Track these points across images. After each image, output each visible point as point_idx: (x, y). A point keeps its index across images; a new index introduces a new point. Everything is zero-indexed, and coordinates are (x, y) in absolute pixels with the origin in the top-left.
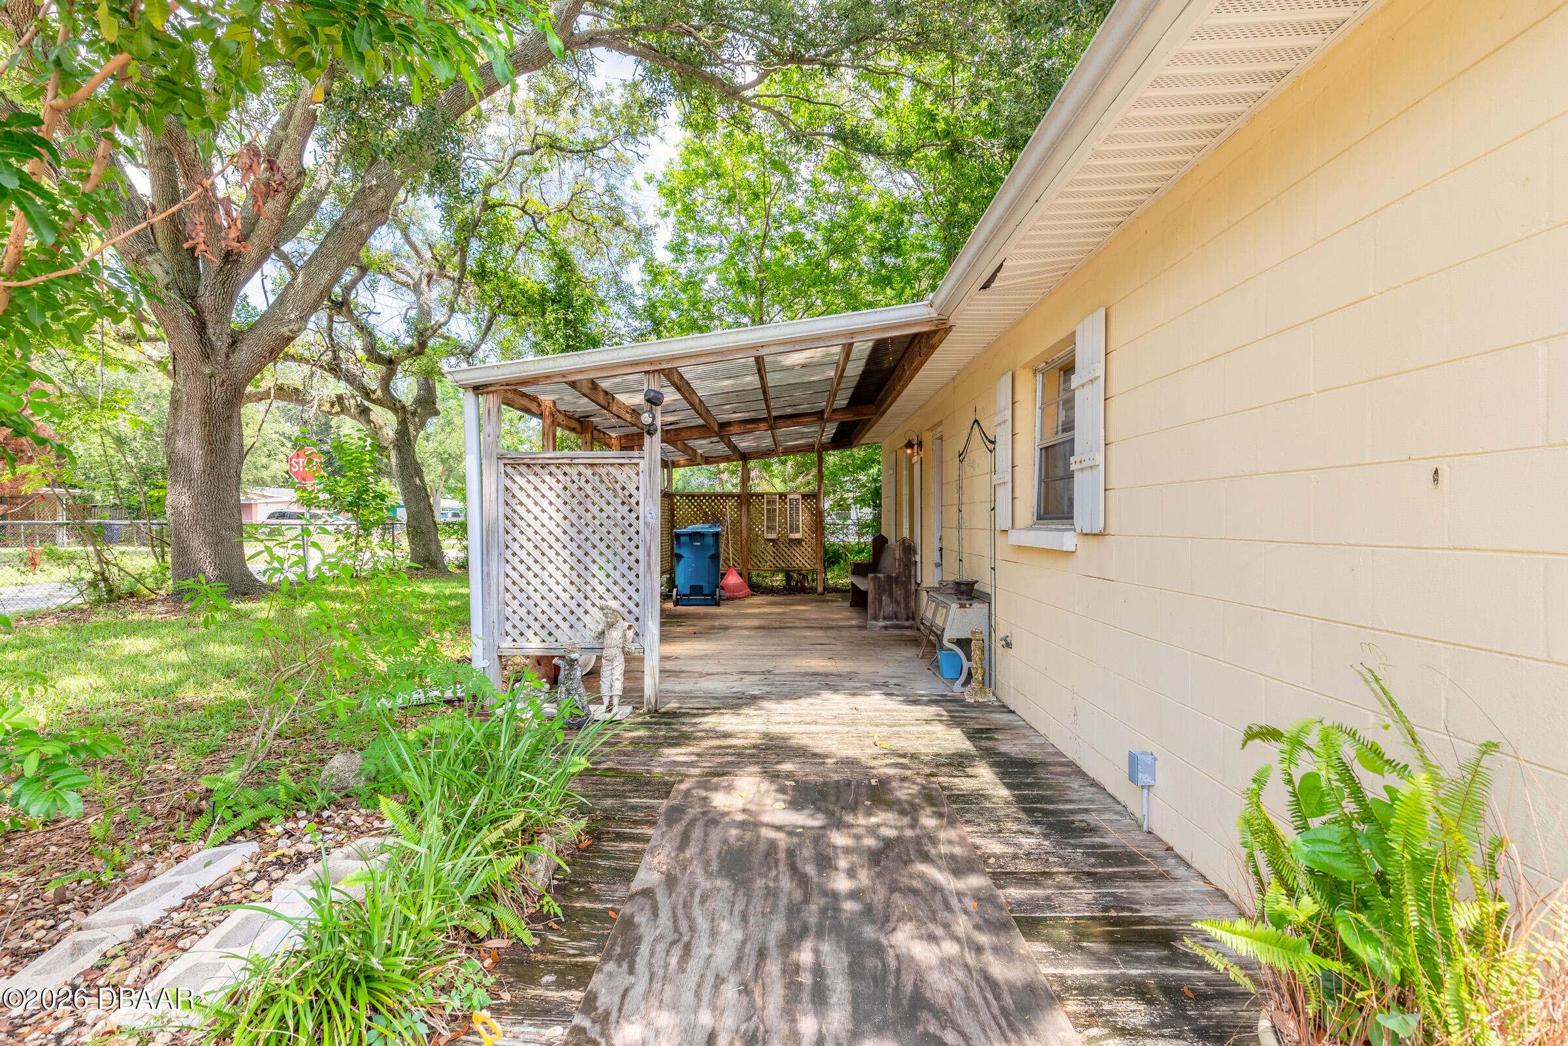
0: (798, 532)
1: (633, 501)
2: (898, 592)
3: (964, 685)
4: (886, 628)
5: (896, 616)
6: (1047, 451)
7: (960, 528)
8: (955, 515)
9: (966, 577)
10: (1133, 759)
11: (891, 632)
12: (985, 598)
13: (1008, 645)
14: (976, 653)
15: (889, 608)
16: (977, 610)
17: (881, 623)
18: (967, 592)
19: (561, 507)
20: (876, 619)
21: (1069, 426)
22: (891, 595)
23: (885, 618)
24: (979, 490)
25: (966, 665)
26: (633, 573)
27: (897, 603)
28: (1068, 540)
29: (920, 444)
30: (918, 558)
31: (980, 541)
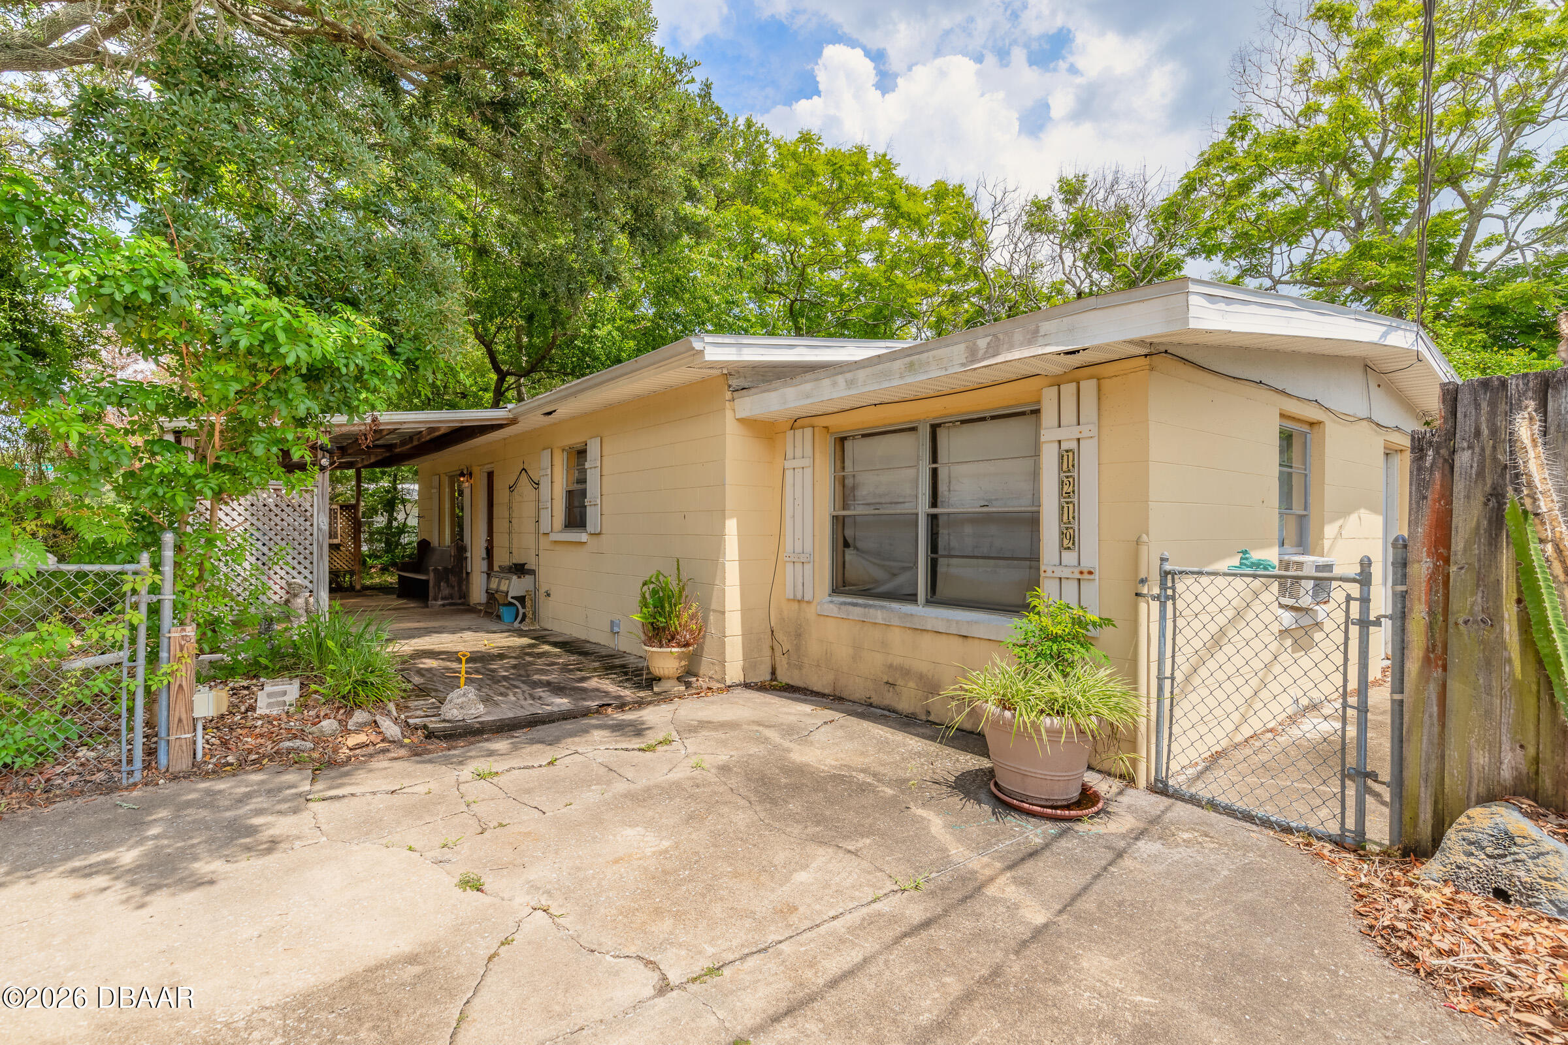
0: (336, 537)
1: (308, 514)
2: (452, 579)
3: (521, 622)
4: (443, 605)
5: (451, 597)
6: (570, 494)
7: (510, 533)
8: (507, 525)
9: (517, 559)
10: (612, 622)
11: (448, 607)
12: (532, 572)
13: (548, 595)
14: (528, 603)
15: (446, 591)
16: (528, 579)
17: (440, 602)
18: (520, 570)
19: (249, 518)
20: (435, 599)
21: (582, 481)
22: (447, 581)
23: (443, 599)
24: (528, 510)
25: (521, 611)
26: (308, 561)
27: (453, 587)
28: (584, 537)
29: (471, 474)
30: (468, 554)
31: (529, 540)
